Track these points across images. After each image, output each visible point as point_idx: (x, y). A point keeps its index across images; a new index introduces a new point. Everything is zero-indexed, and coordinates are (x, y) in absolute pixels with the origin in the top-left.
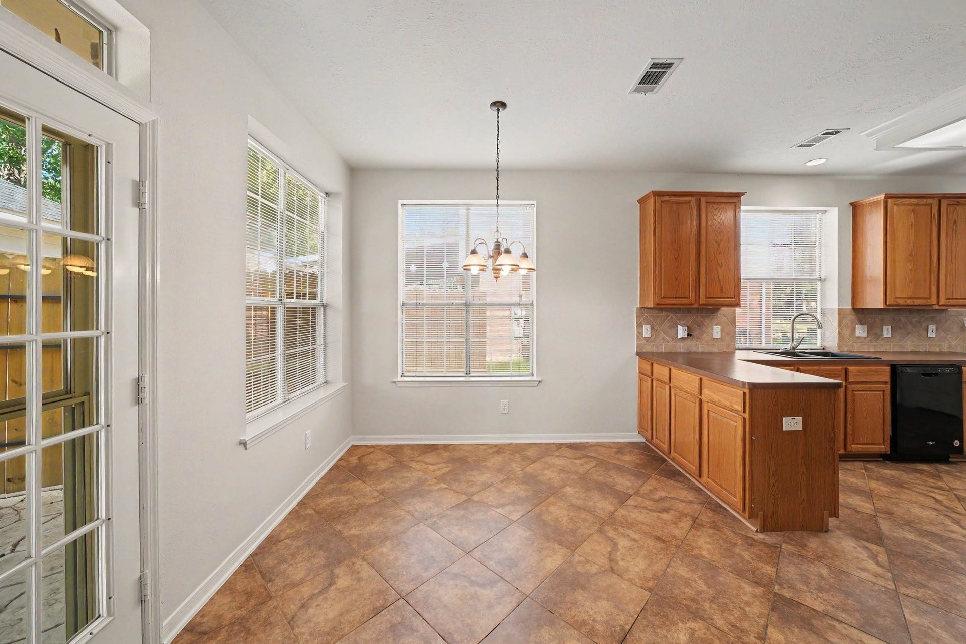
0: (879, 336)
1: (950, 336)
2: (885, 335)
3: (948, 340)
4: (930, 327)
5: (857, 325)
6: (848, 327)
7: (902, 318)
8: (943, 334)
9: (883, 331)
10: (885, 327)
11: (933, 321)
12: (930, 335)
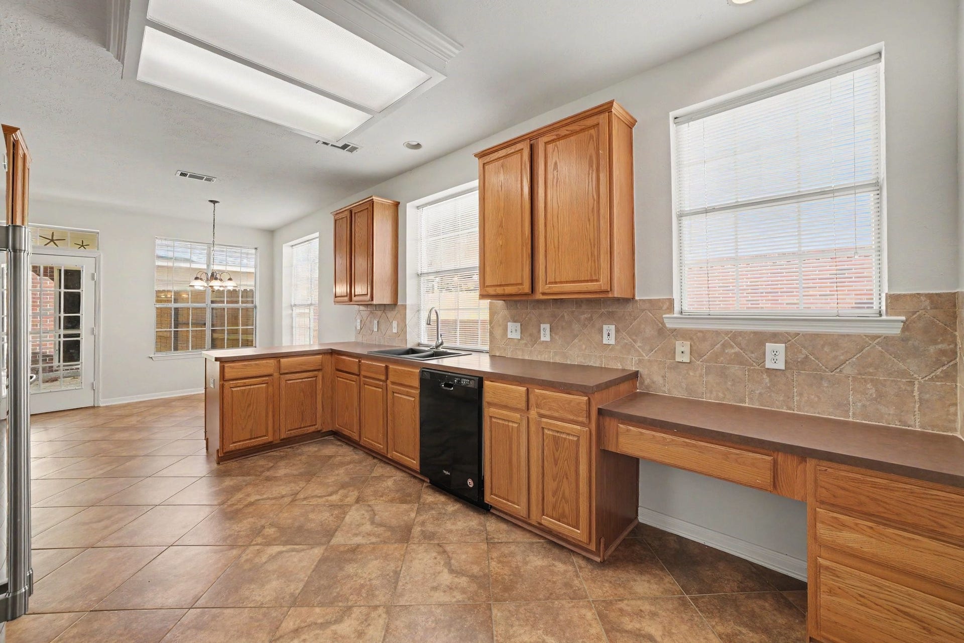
0: (535, 338)
1: (639, 344)
2: (543, 339)
3: (637, 350)
4: (605, 327)
5: (509, 323)
6: (500, 326)
7: (565, 314)
8: (628, 340)
9: (539, 331)
10: (542, 326)
11: (610, 317)
12: (605, 342)
